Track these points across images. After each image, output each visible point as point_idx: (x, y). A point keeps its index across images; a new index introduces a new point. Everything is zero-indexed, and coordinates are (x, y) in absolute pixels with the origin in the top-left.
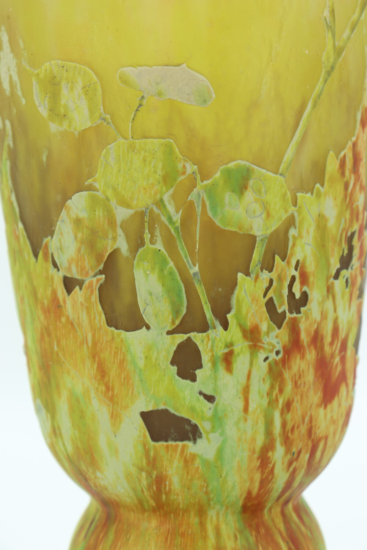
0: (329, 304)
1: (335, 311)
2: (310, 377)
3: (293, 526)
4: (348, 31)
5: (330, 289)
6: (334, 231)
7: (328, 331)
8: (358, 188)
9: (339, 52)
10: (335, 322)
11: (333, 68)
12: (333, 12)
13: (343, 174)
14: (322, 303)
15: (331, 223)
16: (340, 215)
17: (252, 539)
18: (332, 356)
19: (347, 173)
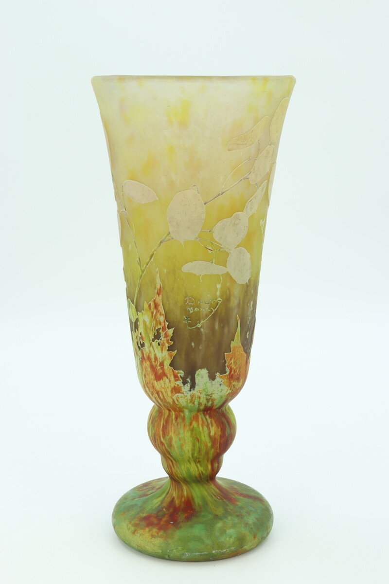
0: (151, 349)
1: (154, 352)
2: (149, 369)
3: (170, 419)
4: (145, 265)
5: (151, 344)
6: (149, 326)
7: (152, 357)
8: (158, 314)
9: (143, 271)
10: (155, 355)
11: (141, 276)
12: (139, 259)
13: (150, 309)
14: (149, 348)
15: (148, 323)
16: (151, 322)
17: (157, 415)
18: (156, 366)
19: (152, 309)
